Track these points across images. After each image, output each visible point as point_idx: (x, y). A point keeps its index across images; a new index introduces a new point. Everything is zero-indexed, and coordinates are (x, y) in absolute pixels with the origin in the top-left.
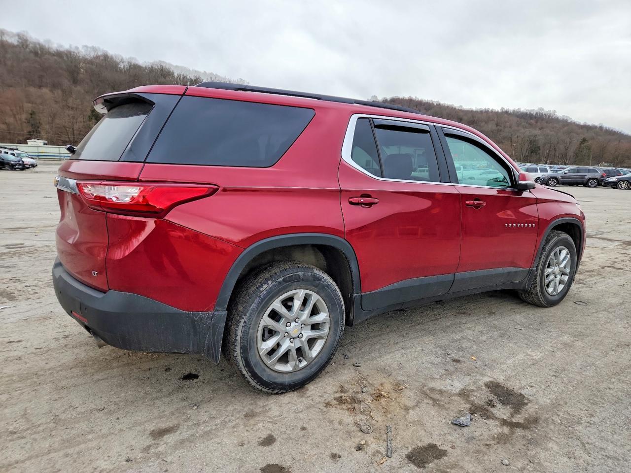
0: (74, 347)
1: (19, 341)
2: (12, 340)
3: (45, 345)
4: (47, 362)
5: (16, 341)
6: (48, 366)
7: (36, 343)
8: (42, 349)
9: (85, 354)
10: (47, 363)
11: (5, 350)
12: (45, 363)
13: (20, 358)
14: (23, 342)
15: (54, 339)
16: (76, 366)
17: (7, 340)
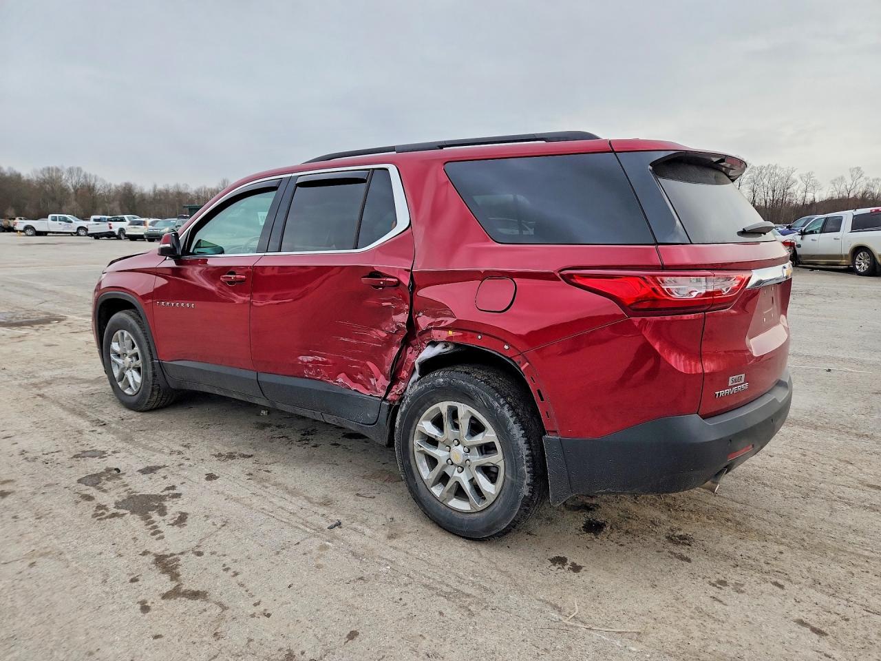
0: (727, 557)
1: (801, 623)
2: (815, 637)
3: (764, 587)
4: (779, 556)
5: (807, 630)
6: (782, 548)
7: (776, 600)
8: (774, 580)
9: (724, 537)
10: (781, 553)
11: (834, 617)
12: (783, 555)
13: (816, 583)
14: (796, 617)
15: (742, 592)
16: (749, 530)
17: (824, 645)
